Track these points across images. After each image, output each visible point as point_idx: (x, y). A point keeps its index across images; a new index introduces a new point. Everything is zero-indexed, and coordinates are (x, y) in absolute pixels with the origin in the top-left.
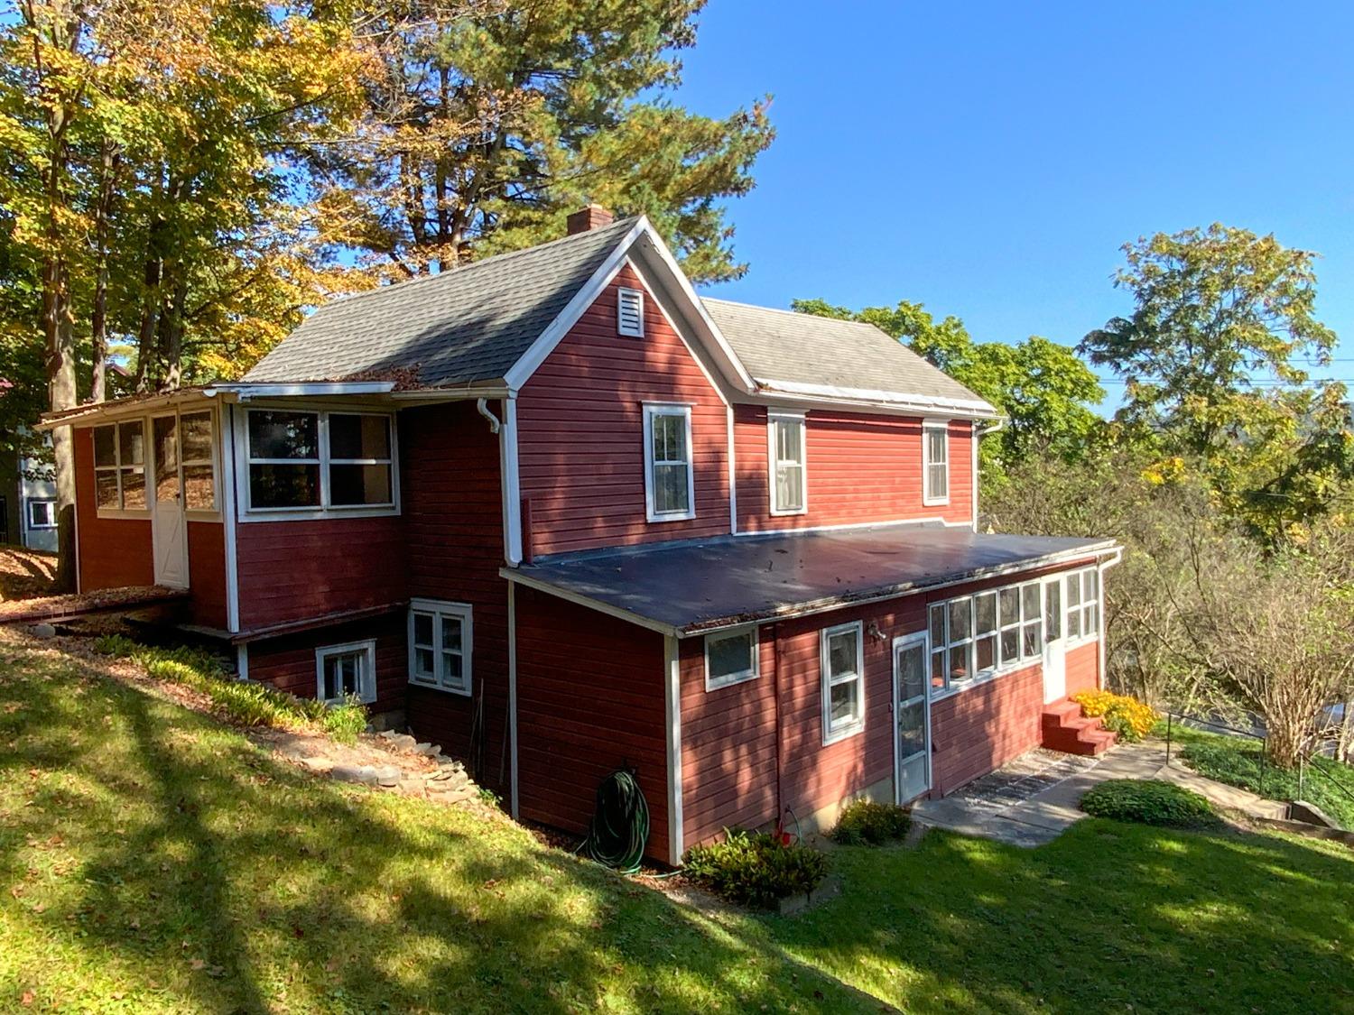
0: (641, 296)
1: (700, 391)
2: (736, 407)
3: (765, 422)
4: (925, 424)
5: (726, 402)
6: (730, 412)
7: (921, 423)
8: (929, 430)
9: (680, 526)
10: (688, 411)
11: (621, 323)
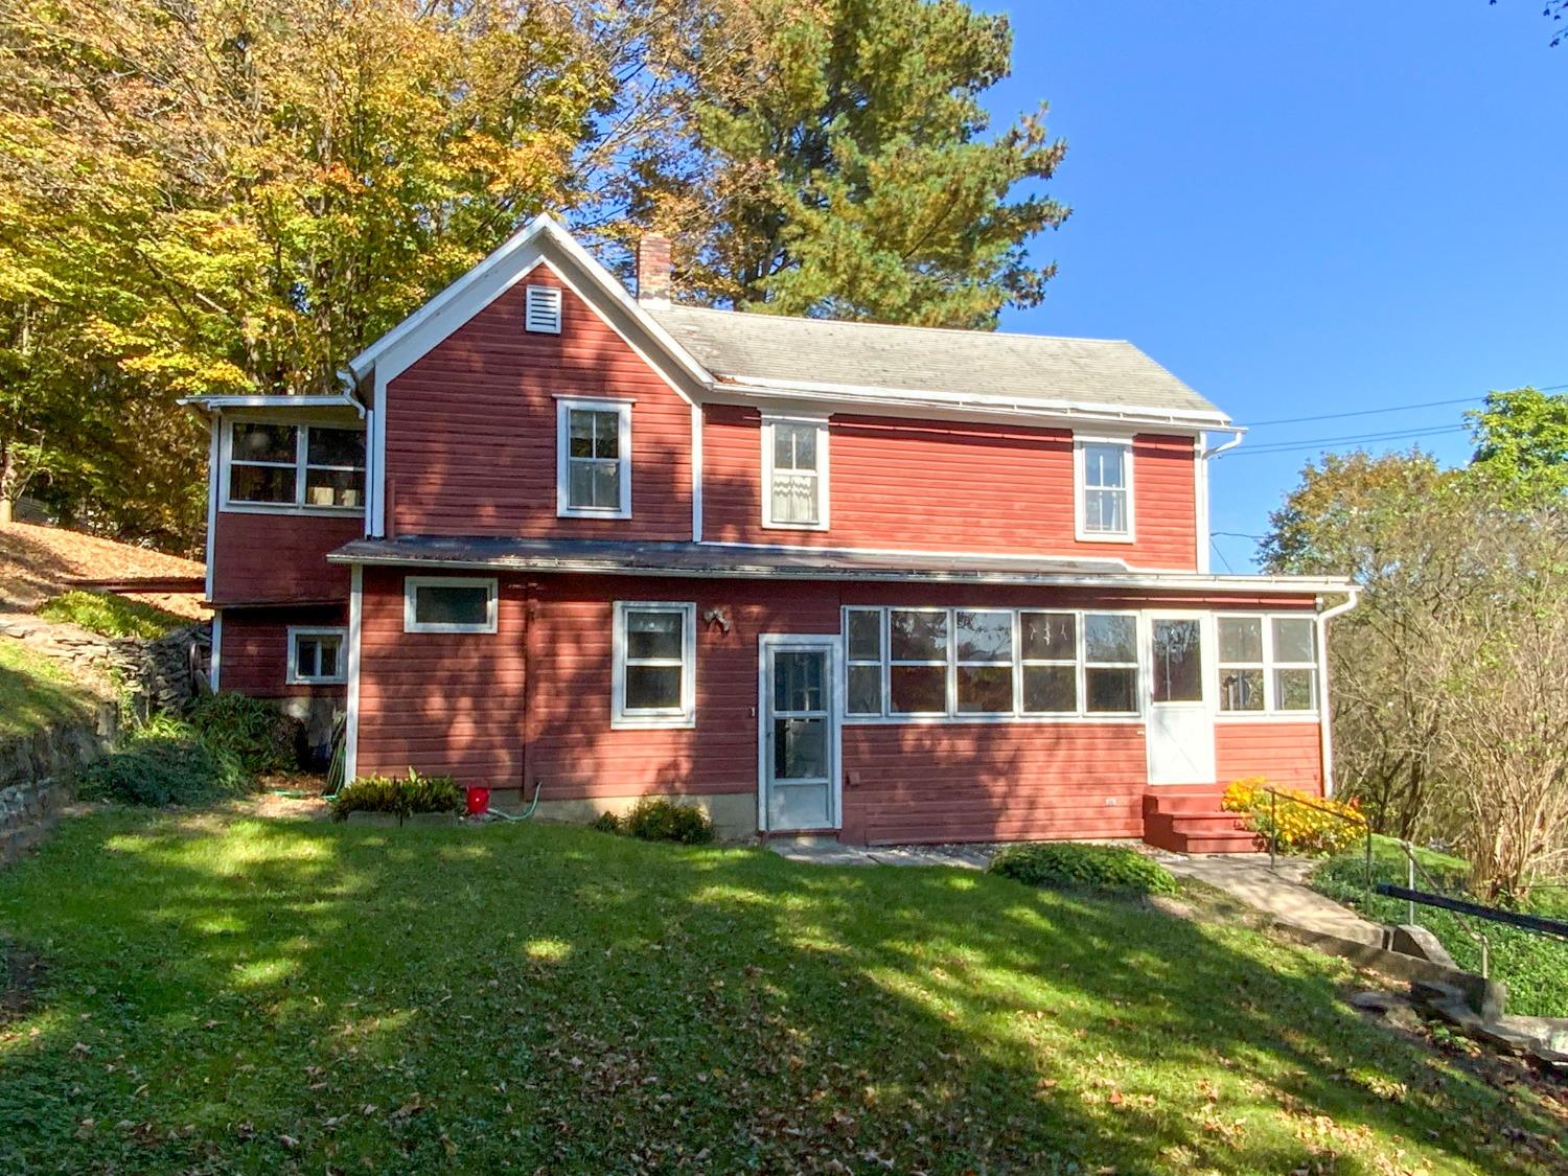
0: (559, 294)
1: (644, 386)
2: (705, 407)
3: (758, 425)
4: (1076, 438)
5: (688, 400)
6: (697, 414)
7: (1071, 435)
8: (1082, 444)
9: (607, 525)
10: (625, 411)
11: (529, 320)
